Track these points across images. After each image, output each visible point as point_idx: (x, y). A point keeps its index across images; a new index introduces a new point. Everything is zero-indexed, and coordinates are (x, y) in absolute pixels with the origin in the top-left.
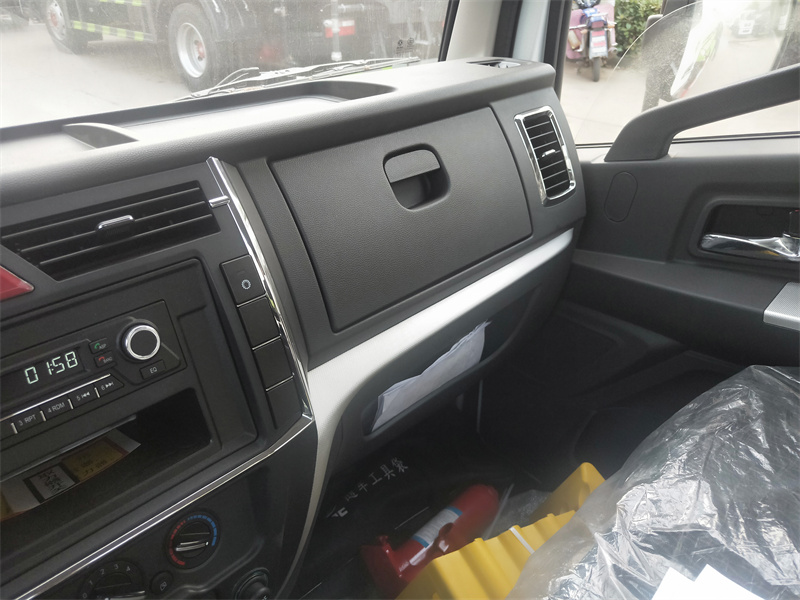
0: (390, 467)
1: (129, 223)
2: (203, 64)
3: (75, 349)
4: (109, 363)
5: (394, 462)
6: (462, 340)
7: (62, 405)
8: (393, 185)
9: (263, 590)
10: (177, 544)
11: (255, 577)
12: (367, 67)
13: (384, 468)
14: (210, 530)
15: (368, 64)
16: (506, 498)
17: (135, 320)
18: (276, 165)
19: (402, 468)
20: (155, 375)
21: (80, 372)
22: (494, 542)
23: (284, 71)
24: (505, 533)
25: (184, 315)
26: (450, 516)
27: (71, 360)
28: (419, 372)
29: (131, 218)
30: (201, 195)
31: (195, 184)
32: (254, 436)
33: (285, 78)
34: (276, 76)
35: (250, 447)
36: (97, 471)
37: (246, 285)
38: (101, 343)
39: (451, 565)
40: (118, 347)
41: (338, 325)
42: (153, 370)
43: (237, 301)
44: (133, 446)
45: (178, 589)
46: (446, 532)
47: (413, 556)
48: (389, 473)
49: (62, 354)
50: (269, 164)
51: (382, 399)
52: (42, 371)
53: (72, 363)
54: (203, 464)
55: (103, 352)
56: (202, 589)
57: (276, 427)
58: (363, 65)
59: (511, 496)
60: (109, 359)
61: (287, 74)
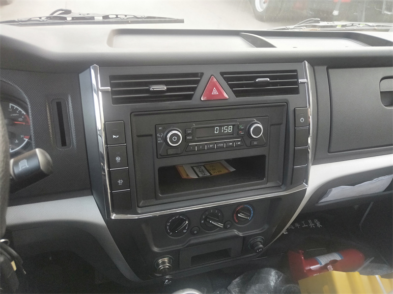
0: (313, 222)
1: (267, 82)
2: (265, 6)
3: (233, 126)
4: (242, 134)
5: (316, 221)
6: (380, 178)
7: (222, 145)
8: (381, 92)
9: (261, 246)
10: (239, 213)
11: (259, 240)
12: (376, 28)
13: (310, 221)
14: (250, 213)
15: (376, 26)
16: (369, 261)
17: (256, 121)
18: (330, 70)
19: (319, 225)
20: (256, 145)
21: (231, 135)
22: (365, 278)
23: (332, 22)
24: (372, 276)
25: (273, 125)
26: (337, 257)
27: (230, 129)
28: (353, 185)
29: (269, 80)
30: (296, 77)
31: (295, 71)
32: (281, 184)
33: (332, 26)
34: (328, 25)
35: (278, 187)
36: (218, 173)
37: (302, 120)
38: (242, 126)
39: (339, 277)
40: (247, 130)
41: (332, 151)
42: (255, 143)
43: (296, 126)
44: (233, 170)
45: (231, 230)
46: (333, 263)
47: (313, 266)
48: (311, 225)
49: (228, 126)
50: (327, 69)
51: (331, 190)
52: (220, 130)
53: (230, 130)
54: (259, 187)
55: (242, 130)
56: (241, 234)
57: (291, 184)
58: (374, 26)
59: (371, 262)
60: (243, 133)
61: (333, 24)
